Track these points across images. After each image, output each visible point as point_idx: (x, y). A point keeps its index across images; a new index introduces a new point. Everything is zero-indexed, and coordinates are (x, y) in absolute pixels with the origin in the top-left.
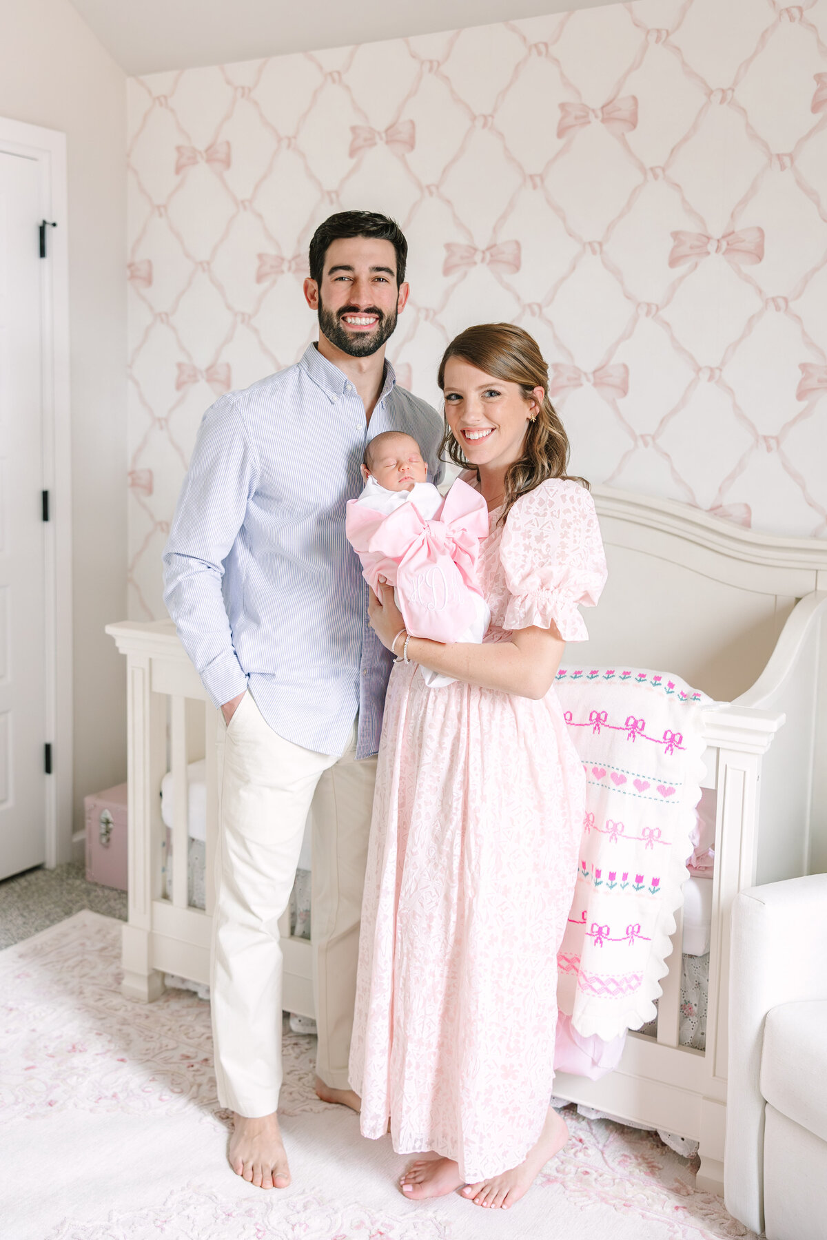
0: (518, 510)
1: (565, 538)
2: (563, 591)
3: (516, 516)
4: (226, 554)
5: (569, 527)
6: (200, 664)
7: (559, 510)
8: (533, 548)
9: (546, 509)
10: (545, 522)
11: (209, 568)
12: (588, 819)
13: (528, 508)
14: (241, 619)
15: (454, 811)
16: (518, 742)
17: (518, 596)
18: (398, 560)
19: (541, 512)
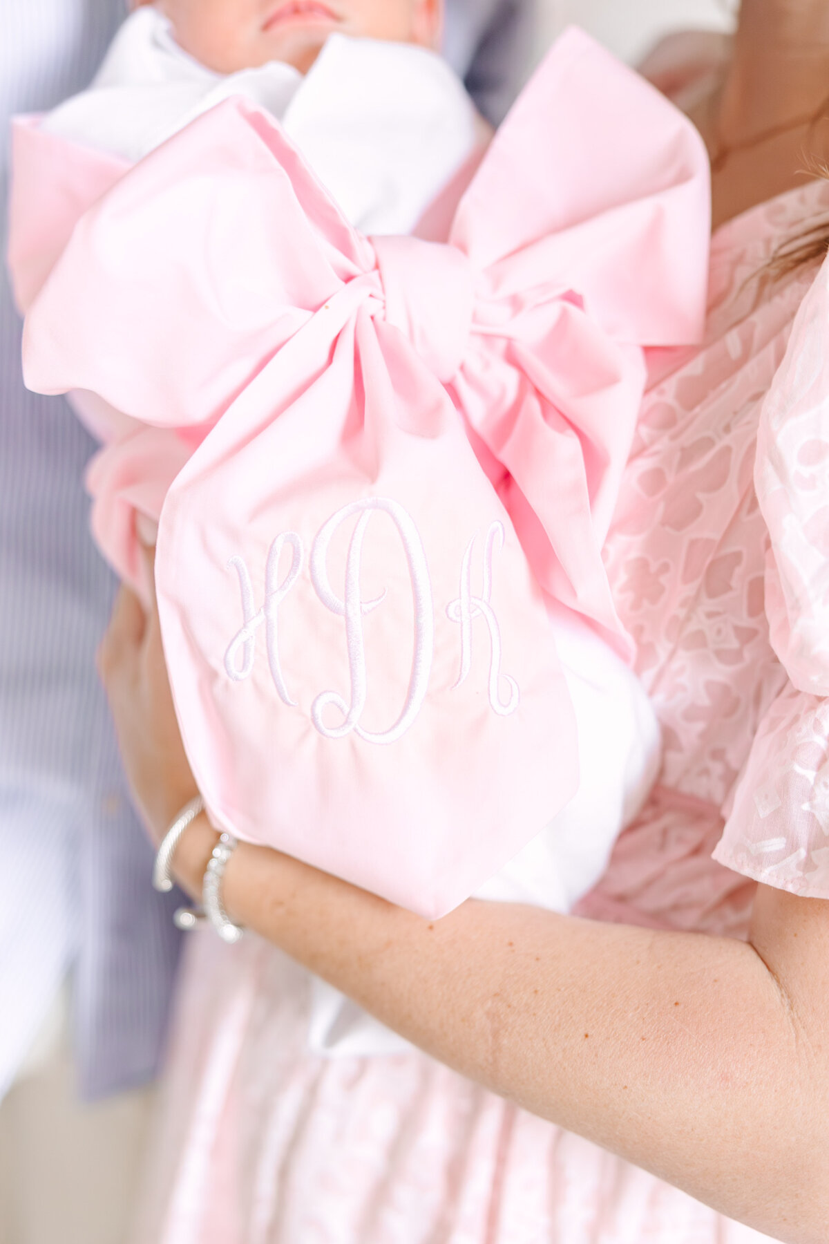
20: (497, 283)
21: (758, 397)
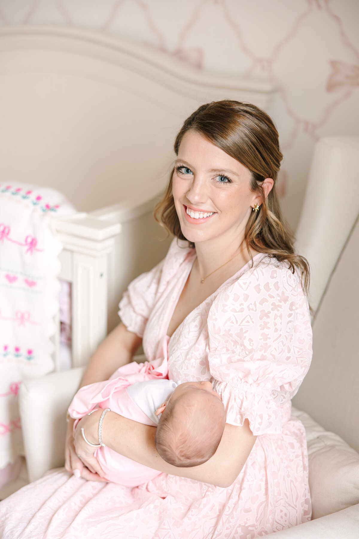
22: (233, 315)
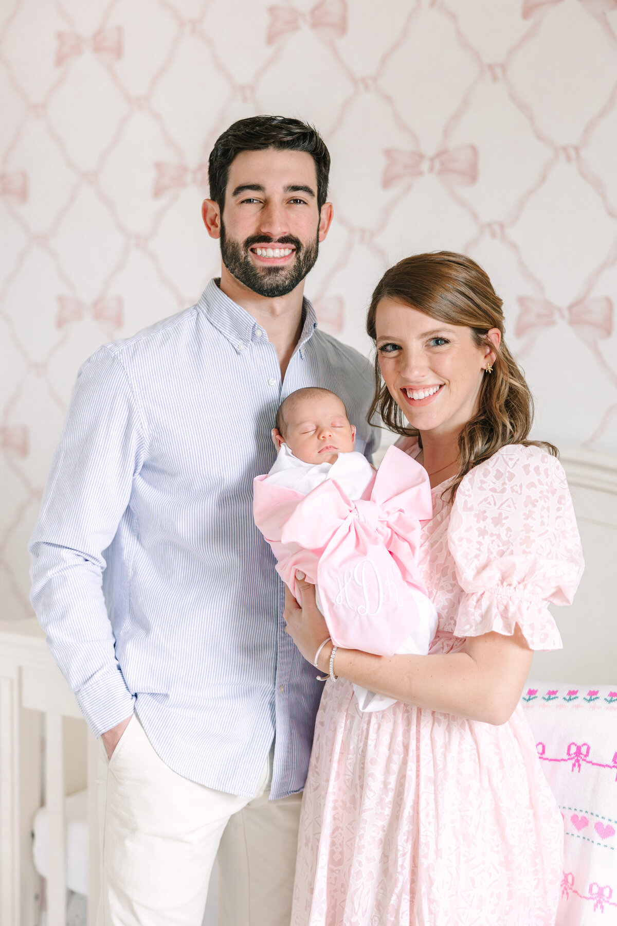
0: (469, 486)
1: (530, 519)
2: (529, 587)
3: (467, 493)
4: (107, 543)
5: (535, 506)
6: (75, 681)
7: (521, 484)
8: (489, 533)
9: (504, 484)
10: (504, 500)
11: (87, 560)
12: (565, 881)
13: (482, 482)
14: (127, 624)
15: (399, 869)
16: (480, 781)
17: (473, 594)
18: (319, 552)
19: (498, 487)
20: (383, 509)
21: (446, 529)
22: (492, 495)
